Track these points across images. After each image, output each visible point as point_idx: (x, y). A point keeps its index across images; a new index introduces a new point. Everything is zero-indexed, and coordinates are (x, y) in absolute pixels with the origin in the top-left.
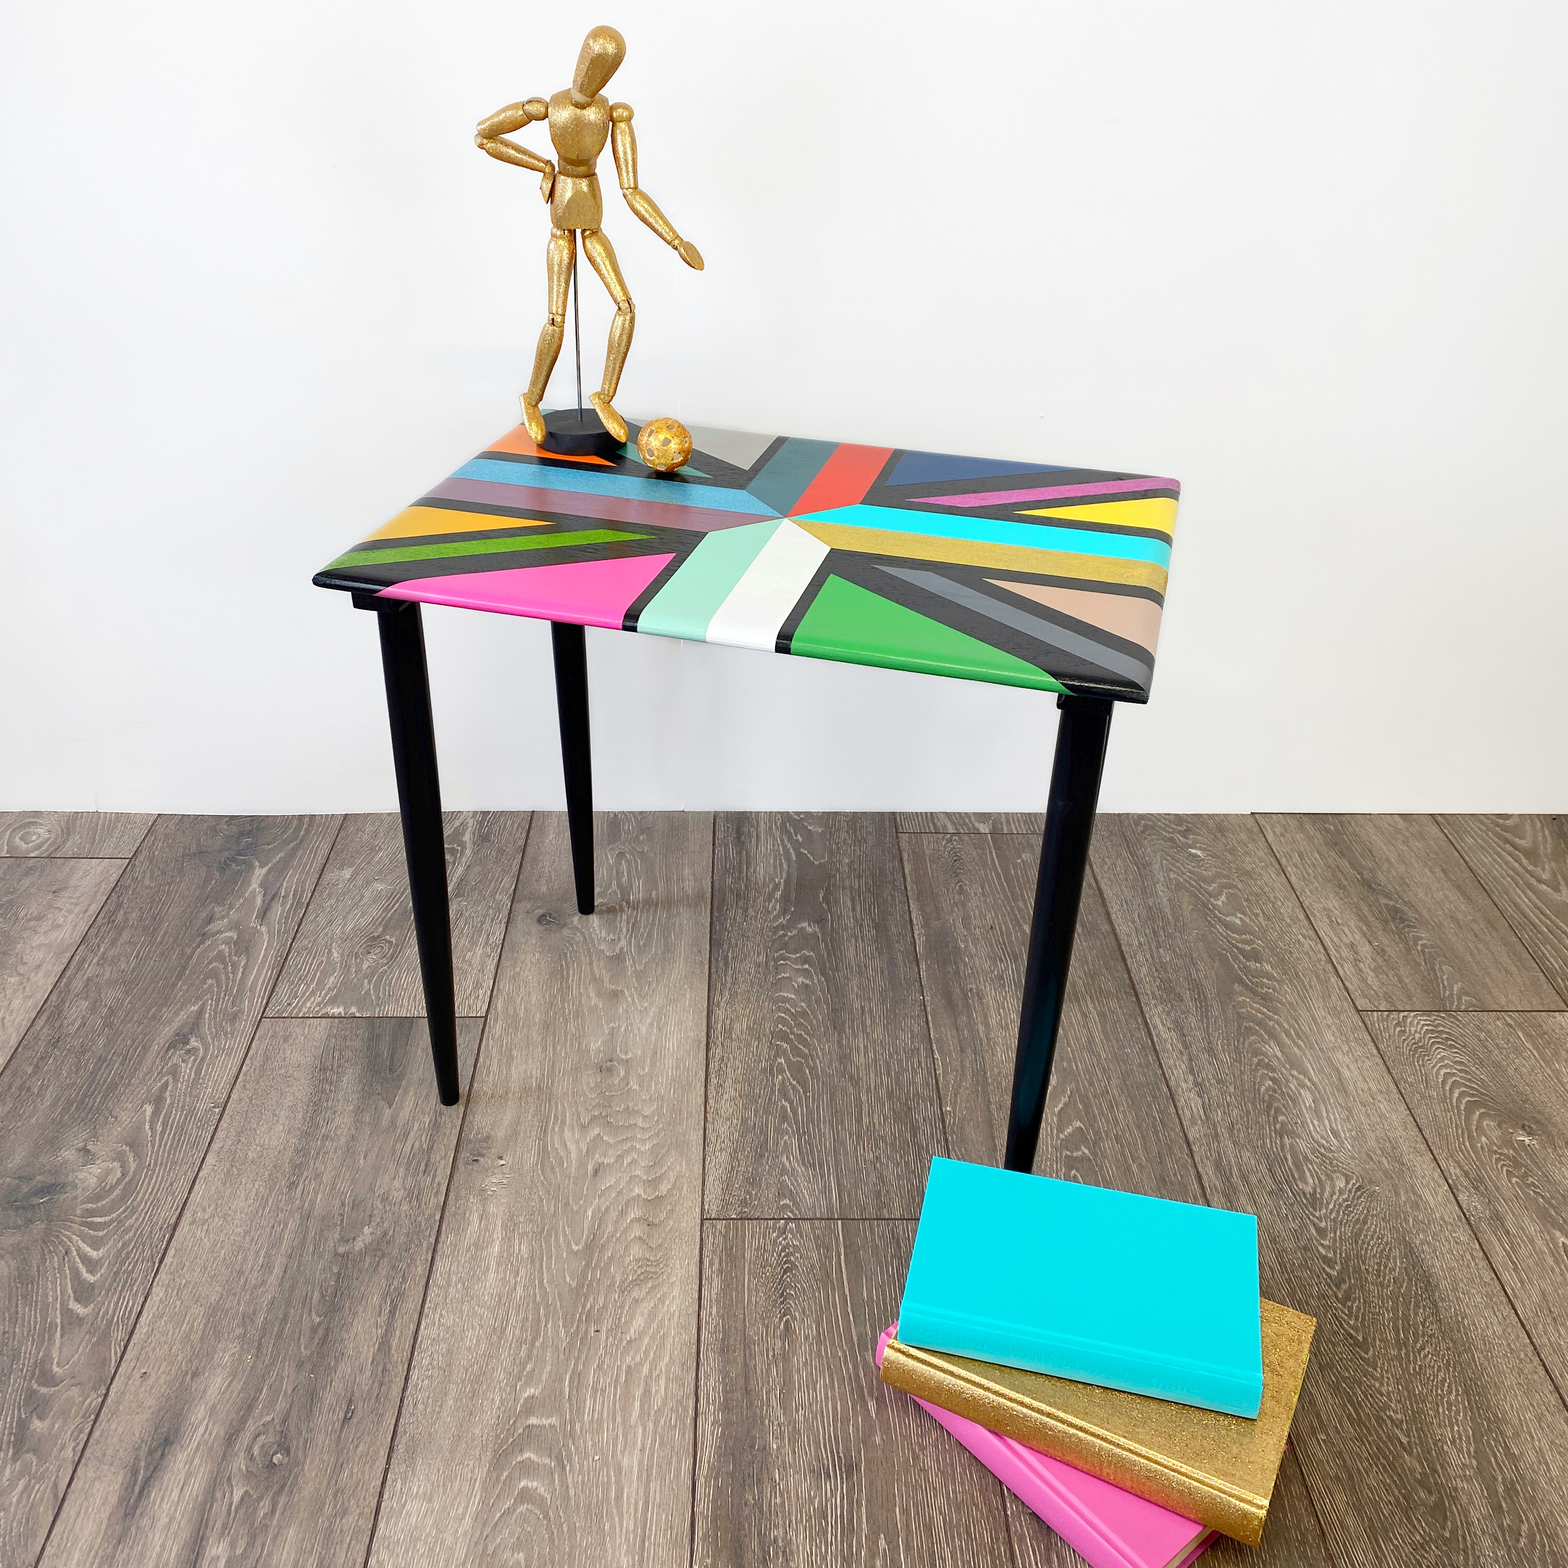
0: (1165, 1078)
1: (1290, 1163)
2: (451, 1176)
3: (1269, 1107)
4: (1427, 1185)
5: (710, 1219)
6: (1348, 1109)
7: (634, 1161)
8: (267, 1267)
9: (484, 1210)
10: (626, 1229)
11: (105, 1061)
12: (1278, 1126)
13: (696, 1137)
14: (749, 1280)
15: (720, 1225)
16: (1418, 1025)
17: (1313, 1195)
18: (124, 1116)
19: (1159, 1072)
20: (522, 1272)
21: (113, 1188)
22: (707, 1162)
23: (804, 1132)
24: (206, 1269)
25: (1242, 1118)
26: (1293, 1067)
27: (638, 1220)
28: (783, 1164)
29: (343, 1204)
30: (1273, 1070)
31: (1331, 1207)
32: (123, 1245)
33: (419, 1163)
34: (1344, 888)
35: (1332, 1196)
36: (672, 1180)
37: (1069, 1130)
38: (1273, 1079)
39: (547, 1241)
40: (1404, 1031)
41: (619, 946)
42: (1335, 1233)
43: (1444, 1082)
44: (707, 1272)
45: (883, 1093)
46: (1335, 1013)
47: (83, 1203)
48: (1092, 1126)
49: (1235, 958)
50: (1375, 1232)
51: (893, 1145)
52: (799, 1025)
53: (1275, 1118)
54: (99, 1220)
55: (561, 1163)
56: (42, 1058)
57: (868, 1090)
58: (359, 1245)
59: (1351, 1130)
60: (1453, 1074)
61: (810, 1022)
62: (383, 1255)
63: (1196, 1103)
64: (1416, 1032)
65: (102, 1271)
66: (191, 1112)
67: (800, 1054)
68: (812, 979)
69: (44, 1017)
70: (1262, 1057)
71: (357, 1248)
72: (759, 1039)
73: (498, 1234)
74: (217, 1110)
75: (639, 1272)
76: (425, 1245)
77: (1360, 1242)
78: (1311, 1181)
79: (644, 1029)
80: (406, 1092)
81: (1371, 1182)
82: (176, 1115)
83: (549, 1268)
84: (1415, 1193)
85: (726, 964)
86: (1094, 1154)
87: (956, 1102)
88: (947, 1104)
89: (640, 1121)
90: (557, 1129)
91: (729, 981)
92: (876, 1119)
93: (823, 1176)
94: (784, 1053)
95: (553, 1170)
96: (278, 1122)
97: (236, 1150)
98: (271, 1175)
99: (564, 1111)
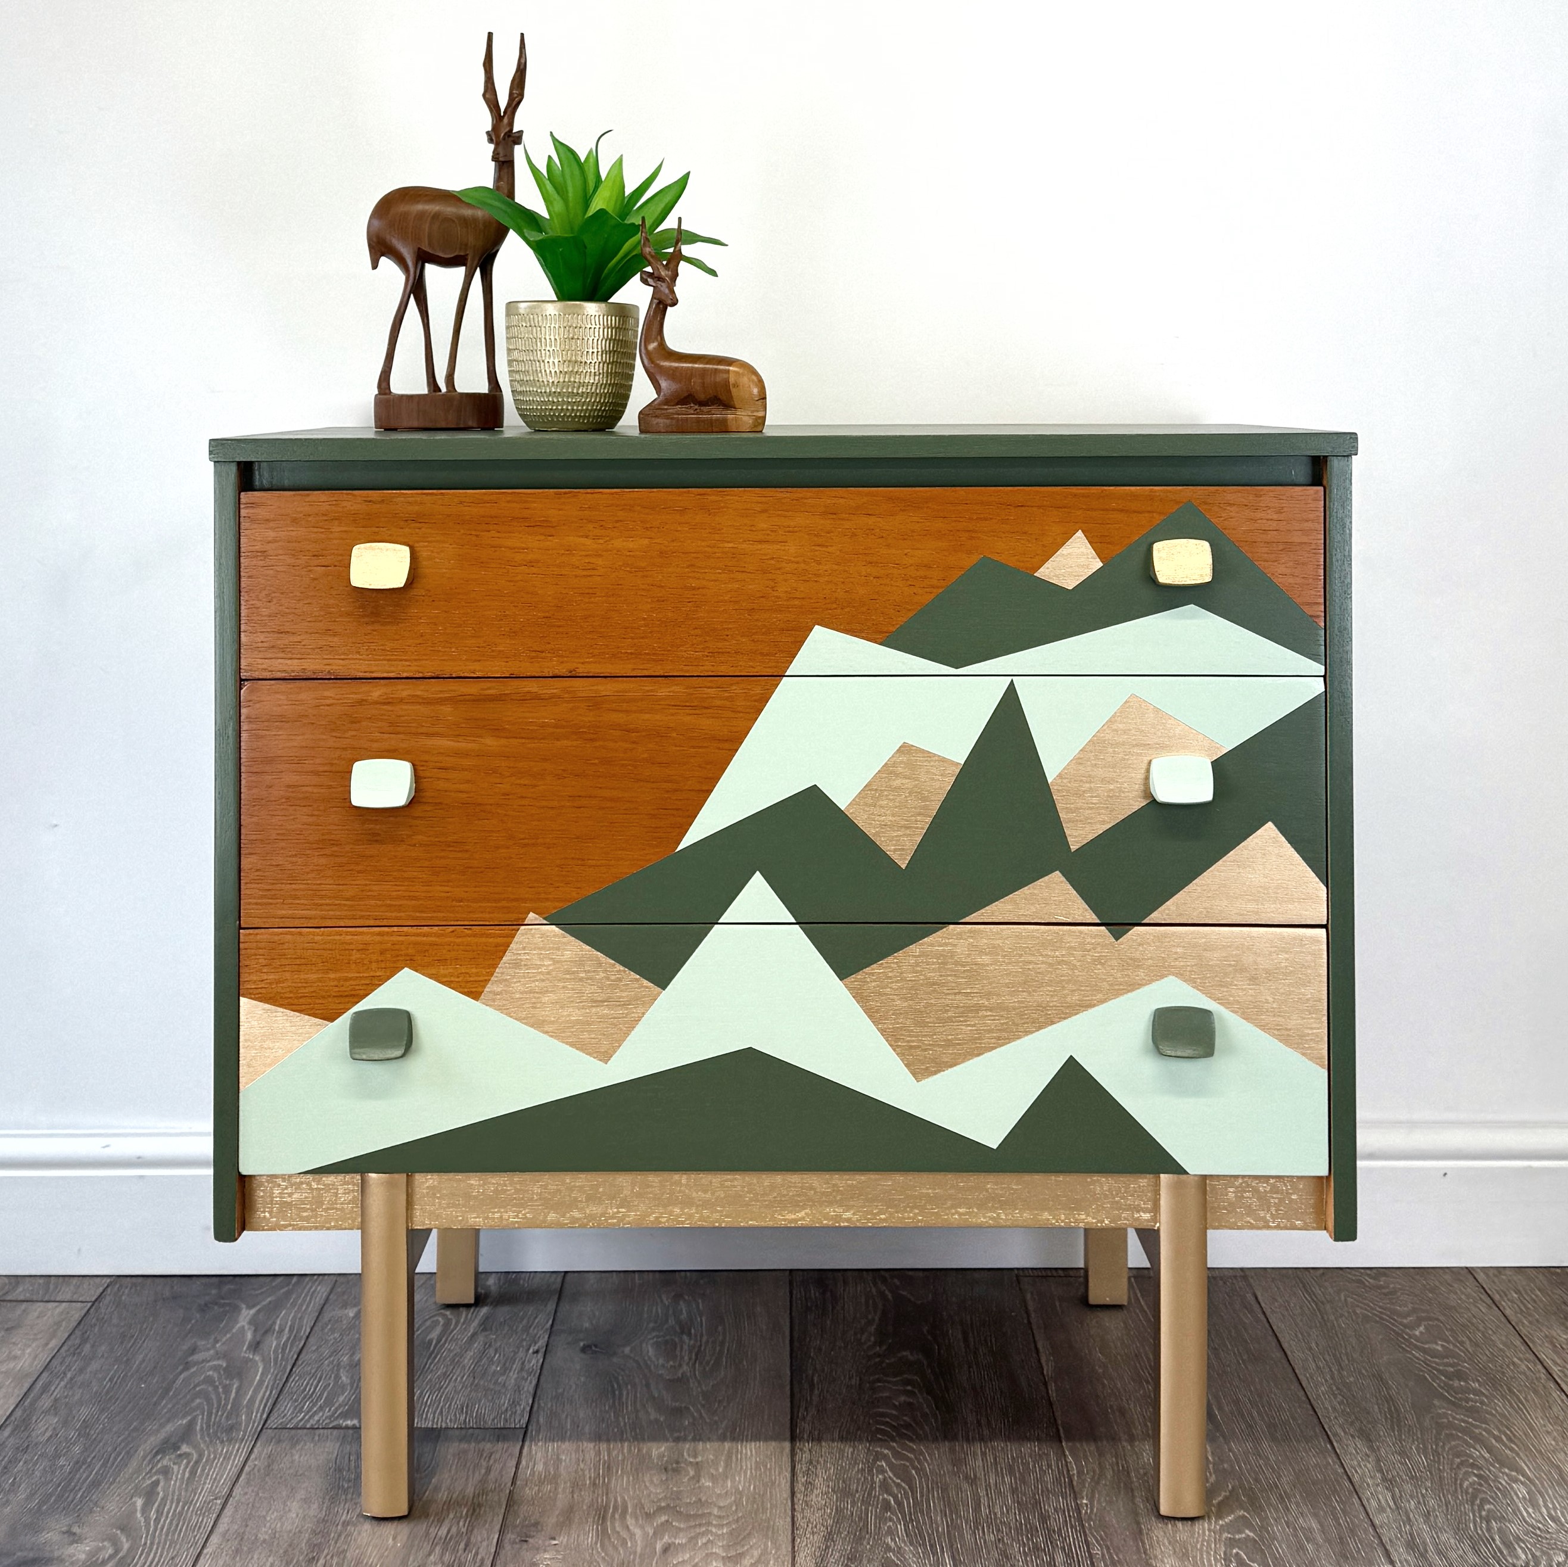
0: (1348, 1476)
1: (1498, 1542)
2: (497, 1554)
3: (1474, 1499)
7: (709, 1541)
12: (1484, 1513)
13: (783, 1523)
18: (110, 1508)
19: (1340, 1471)
22: (797, 1543)
23: (911, 1520)
25: (1440, 1507)
26: (1503, 1464)
28: (887, 1544)
30: (1479, 1468)
33: (458, 1543)
36: (758, 1557)
37: (1231, 1518)
38: (1479, 1476)
41: (681, 1371)
45: (1005, 1491)
46: (1558, 1419)
48: (1259, 1516)
49: (1435, 1378)
51: (1018, 1531)
52: (903, 1434)
53: (1481, 1507)
55: (624, 1542)
57: (988, 1487)
61: (916, 1431)
63: (1385, 1497)
66: (189, 1503)
67: (904, 1459)
68: (917, 1399)
69: (9, 1430)
70: (1465, 1459)
74: (219, 1501)
80: (435, 1486)
82: (171, 1506)
85: (812, 1386)
86: (1261, 1538)
87: (1093, 1496)
88: (1083, 1498)
89: (715, 1511)
90: (617, 1516)
91: (815, 1399)
92: (997, 1510)
93: (935, 1553)
94: (885, 1457)
95: (616, 1548)
96: (290, 1510)
97: (244, 1533)
98: (285, 1552)
99: (625, 1503)
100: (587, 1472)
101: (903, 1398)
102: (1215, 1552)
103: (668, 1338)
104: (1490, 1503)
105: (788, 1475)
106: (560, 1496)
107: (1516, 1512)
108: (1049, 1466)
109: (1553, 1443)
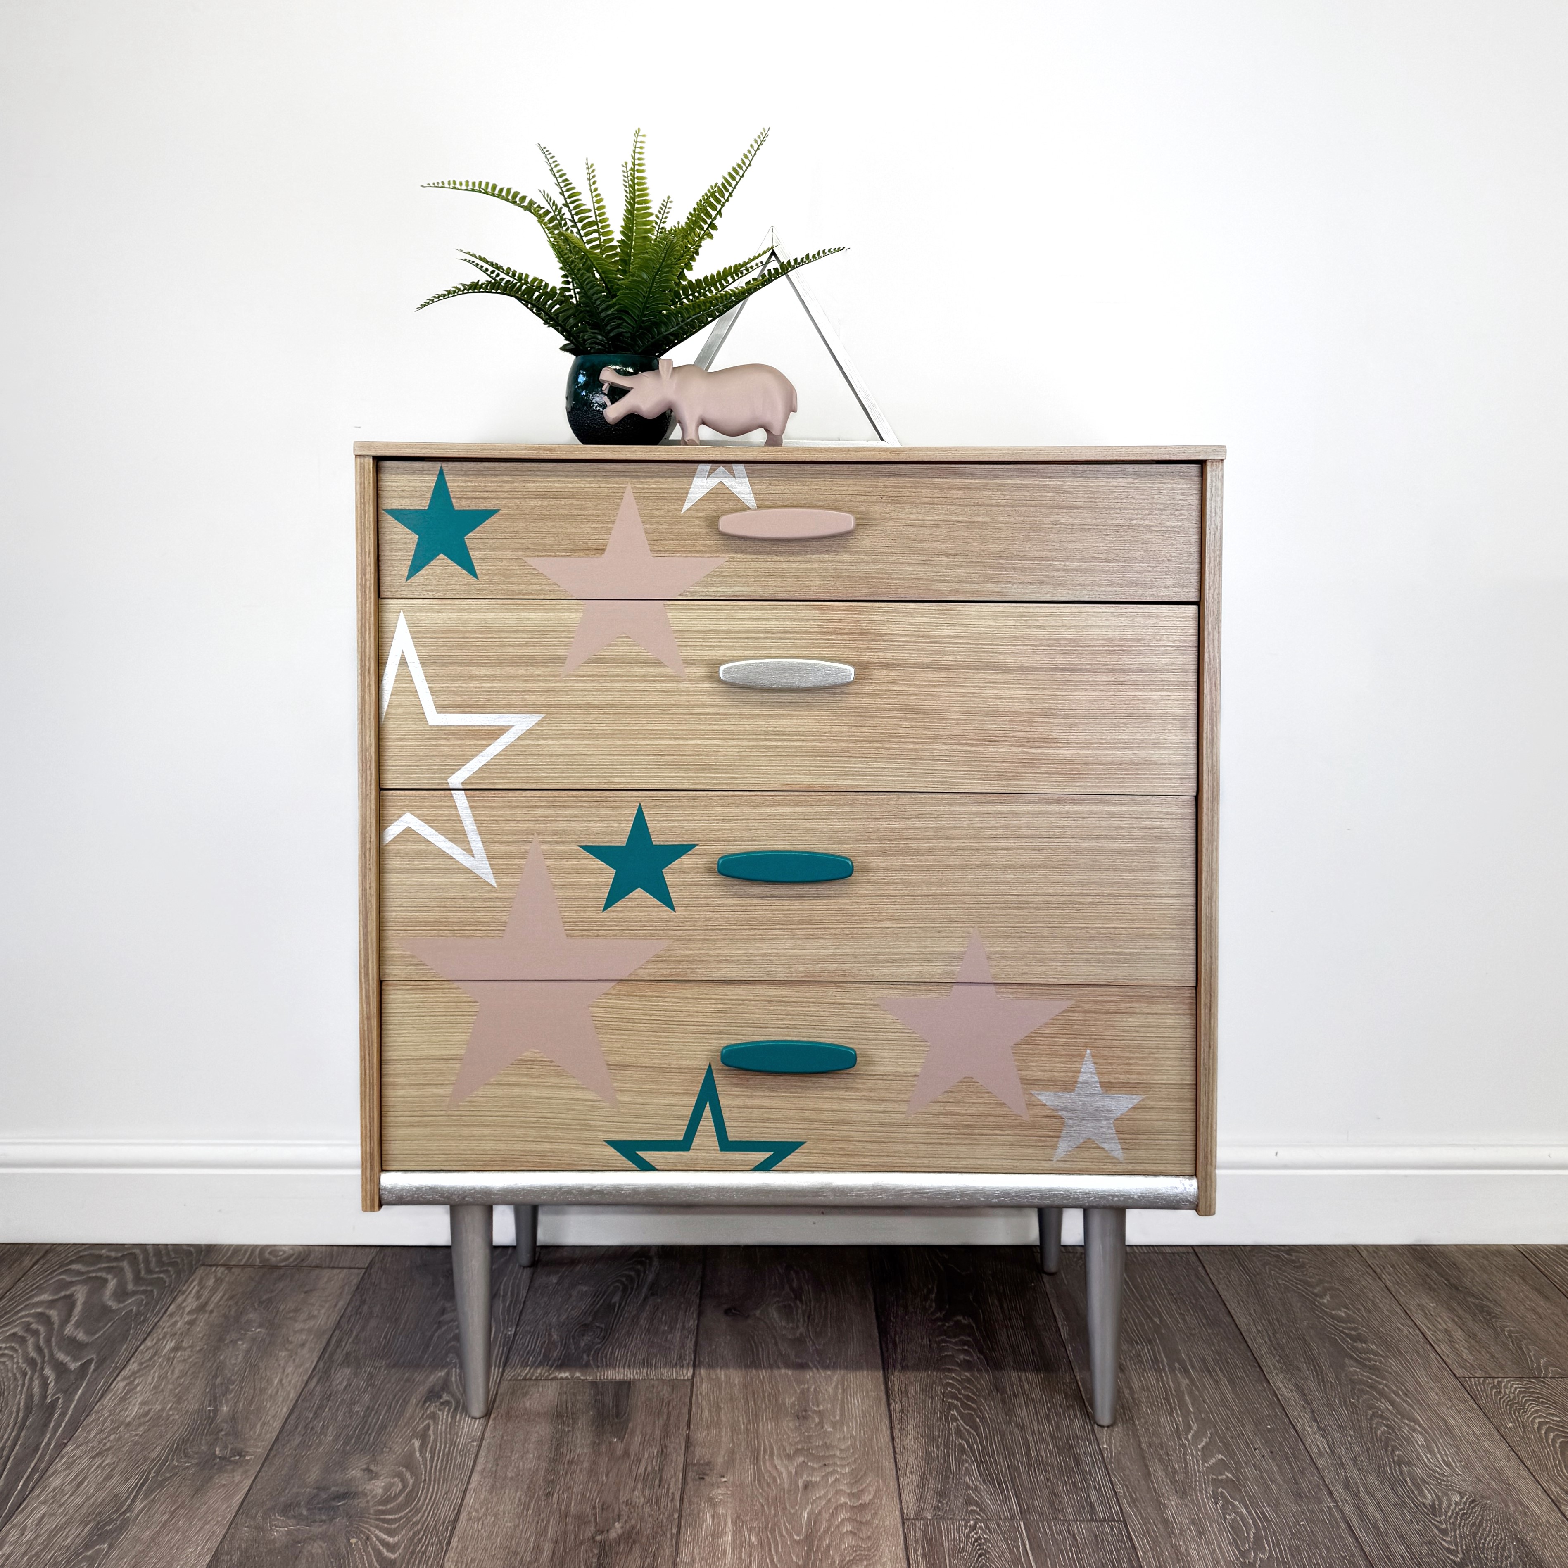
0: (1292, 1424)
1: (1410, 1484)
2: (683, 1489)
3: (1387, 1445)
4: (1532, 1499)
5: (909, 1519)
6: (1457, 1447)
7: (836, 1480)
8: (538, 1549)
9: (715, 1512)
10: (838, 1526)
11: (372, 1410)
12: (1396, 1458)
13: (888, 1464)
14: (950, 1561)
15: (919, 1524)
16: (1512, 1388)
17: (1433, 1506)
18: (396, 1448)
19: (1286, 1420)
20: (755, 1553)
21: (396, 1497)
22: (901, 1481)
23: (981, 1461)
24: (486, 1551)
25: (1363, 1452)
26: (1403, 1417)
27: (848, 1519)
28: (967, 1482)
29: (594, 1508)
30: (1388, 1419)
31: (1449, 1514)
32: (414, 1533)
33: (654, 1480)
34: (1434, 1290)
35: (1449, 1507)
36: (873, 1493)
37: (1213, 1461)
38: (1386, 1426)
39: (773, 1530)
40: (1500, 1392)
41: (799, 1331)
42: (1455, 1532)
43: (1539, 1428)
44: (913, 1556)
45: (1046, 1435)
46: (1436, 1379)
47: (374, 1506)
48: (1233, 1459)
49: (1344, 1340)
50: (1490, 1531)
51: (1060, 1471)
52: (966, 1388)
53: (1393, 1453)
54: (390, 1517)
55: (775, 1480)
56: (318, 1408)
57: (1033, 1432)
58: (613, 1535)
59: (1461, 1462)
60: (1547, 1422)
61: (975, 1386)
62: (634, 1542)
63: (1322, 1443)
64: (1510, 1392)
65: (400, 1551)
66: (453, 1444)
67: (970, 1408)
68: (972, 1356)
69: (315, 1380)
70: (1375, 1410)
71: (611, 1537)
72: (932, 1398)
73: (730, 1528)
74: (475, 1444)
75: (854, 1554)
76: (669, 1535)
77: (1478, 1538)
78: (1429, 1496)
79: (830, 1390)
80: (633, 1432)
81: (1482, 1497)
82: (440, 1447)
83: (777, 1552)
84: (1522, 1504)
85: (895, 1345)
86: (1238, 1479)
87: (1111, 1442)
88: (1103, 1443)
89: (838, 1453)
90: (767, 1457)
91: (899, 1357)
92: (1043, 1453)
93: (1002, 1491)
94: (956, 1407)
95: (769, 1485)
96: (528, 1452)
97: (496, 1471)
98: (529, 1487)
99: (771, 1445)
100: (741, 1419)
101: (962, 1357)
102: (1206, 1492)
103: (786, 1303)
104: (1398, 1449)
105: (887, 1422)
106: (723, 1439)
107: (1418, 1457)
108: (1075, 1415)
109: (1437, 1398)
